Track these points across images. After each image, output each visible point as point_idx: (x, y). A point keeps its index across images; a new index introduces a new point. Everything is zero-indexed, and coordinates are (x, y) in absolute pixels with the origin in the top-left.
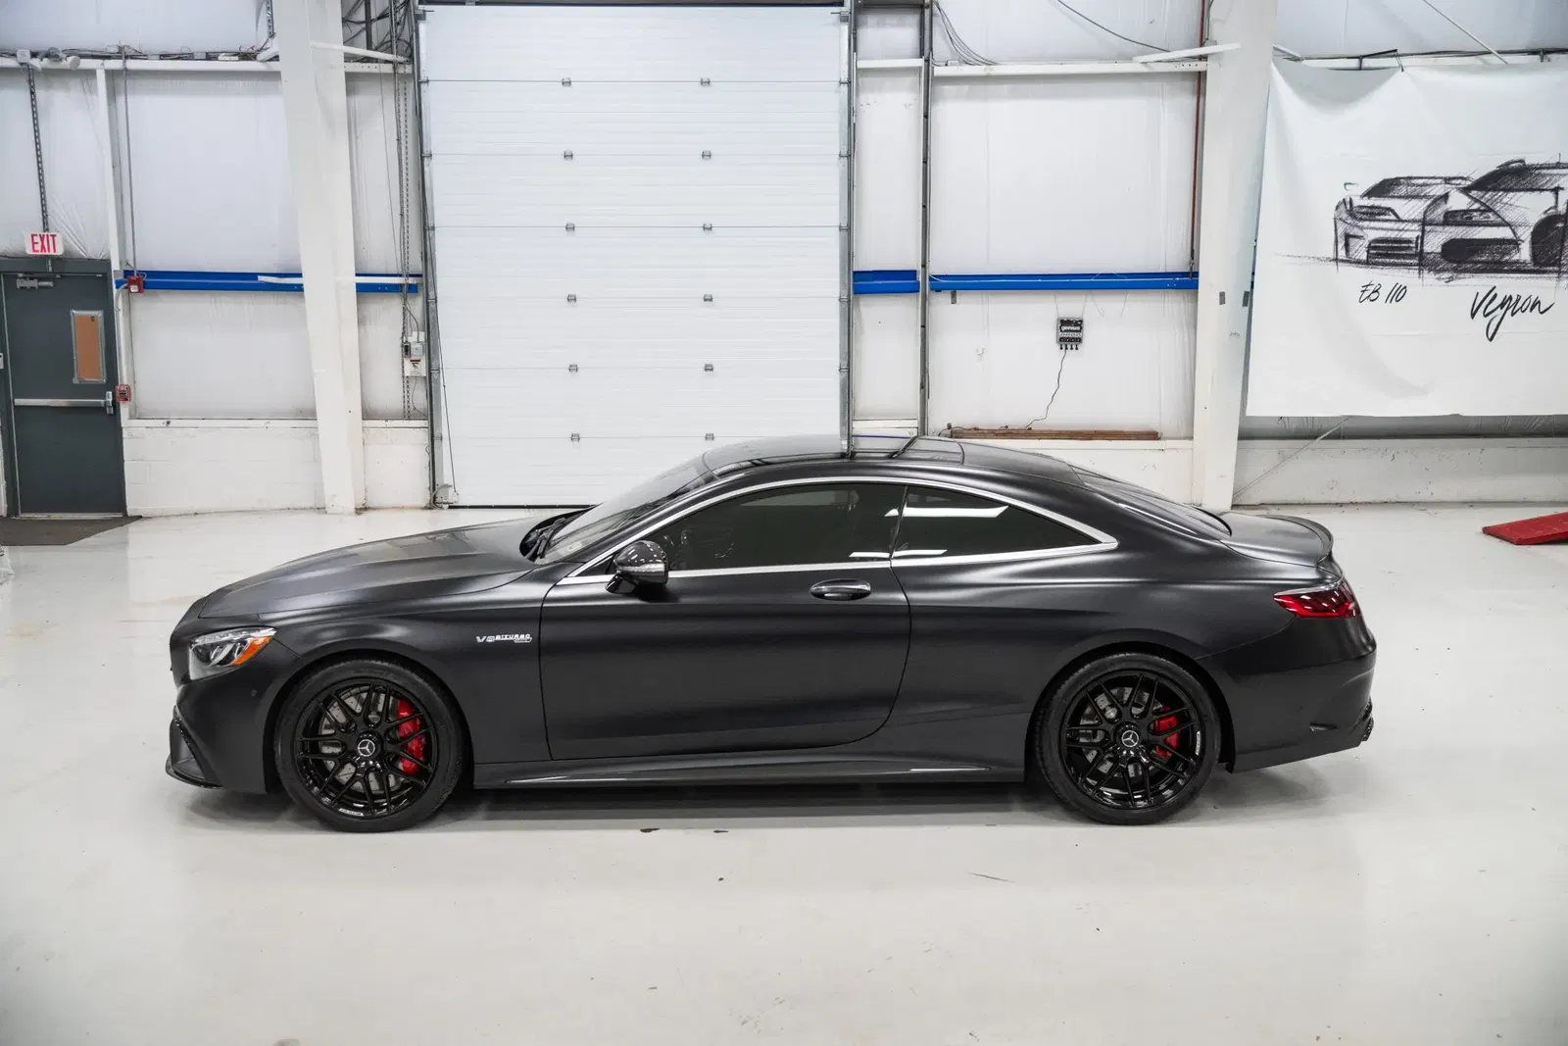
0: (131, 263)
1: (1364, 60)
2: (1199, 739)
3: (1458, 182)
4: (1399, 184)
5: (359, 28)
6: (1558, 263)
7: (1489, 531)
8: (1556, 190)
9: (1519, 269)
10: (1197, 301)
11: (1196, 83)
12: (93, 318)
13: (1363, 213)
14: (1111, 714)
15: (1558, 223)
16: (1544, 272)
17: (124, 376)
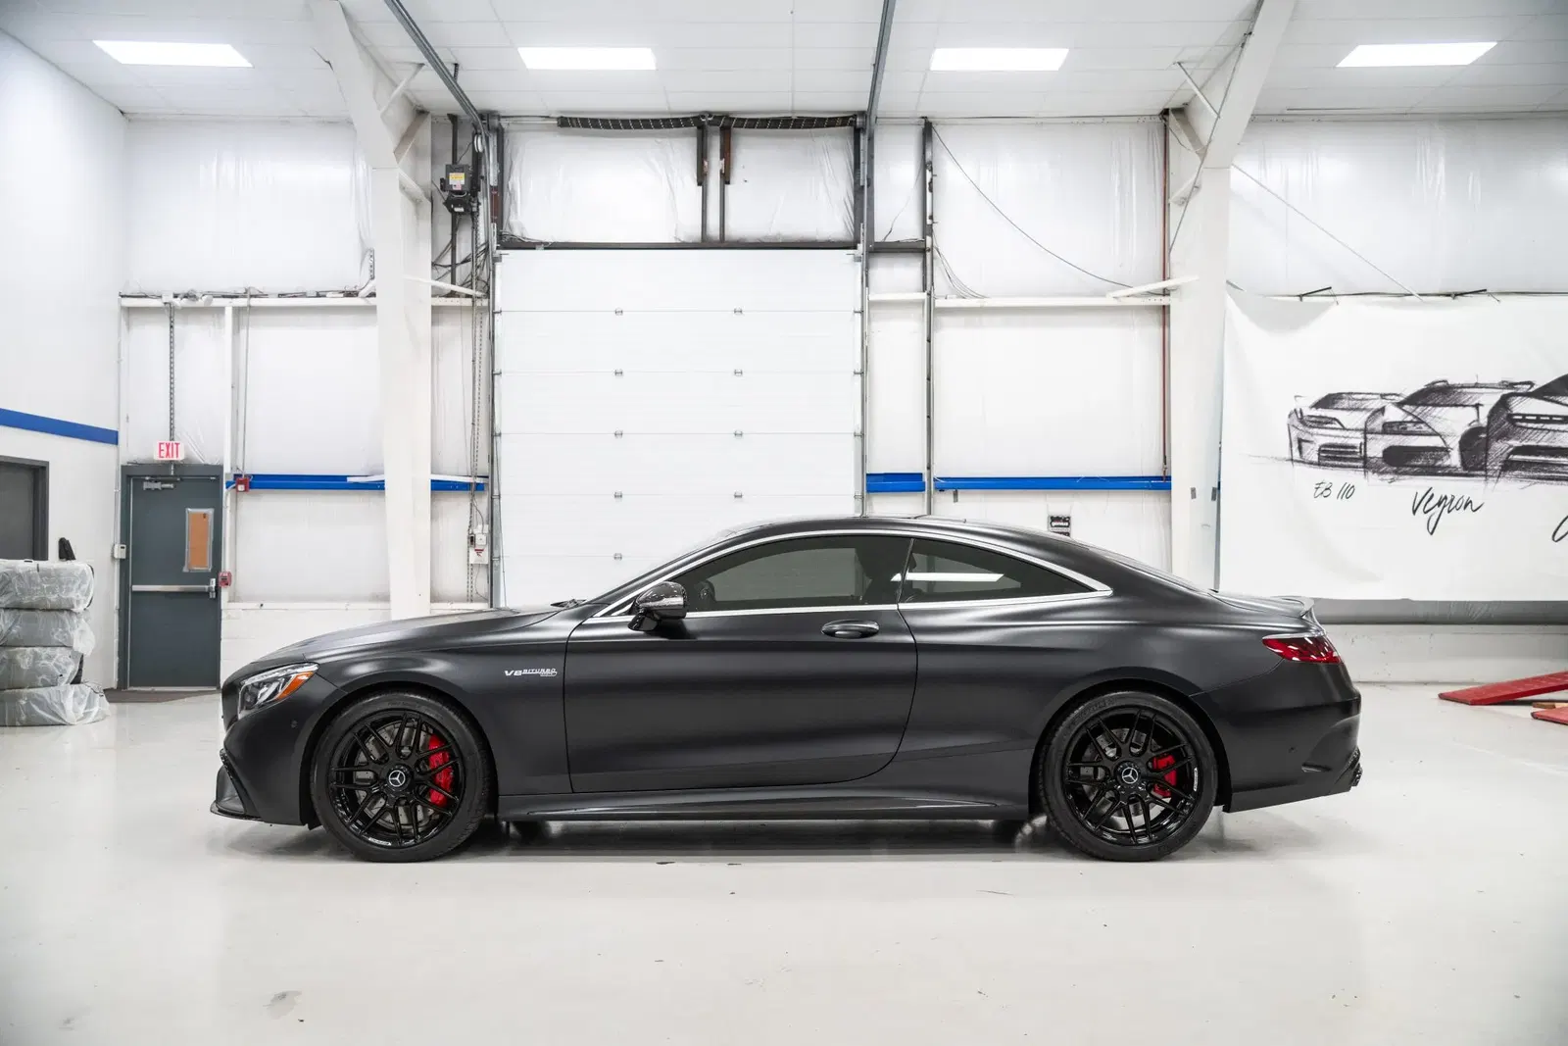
0: (241, 468)
1: (1304, 298)
2: (1196, 775)
3: (1393, 397)
4: (1342, 399)
5: (445, 270)
6: (1484, 468)
7: (1442, 697)
8: (1477, 406)
9: (1450, 472)
10: (1170, 501)
11: (1161, 316)
12: (205, 516)
13: (1312, 422)
14: (1111, 753)
15: (1481, 434)
16: (1473, 476)
17: (227, 566)
